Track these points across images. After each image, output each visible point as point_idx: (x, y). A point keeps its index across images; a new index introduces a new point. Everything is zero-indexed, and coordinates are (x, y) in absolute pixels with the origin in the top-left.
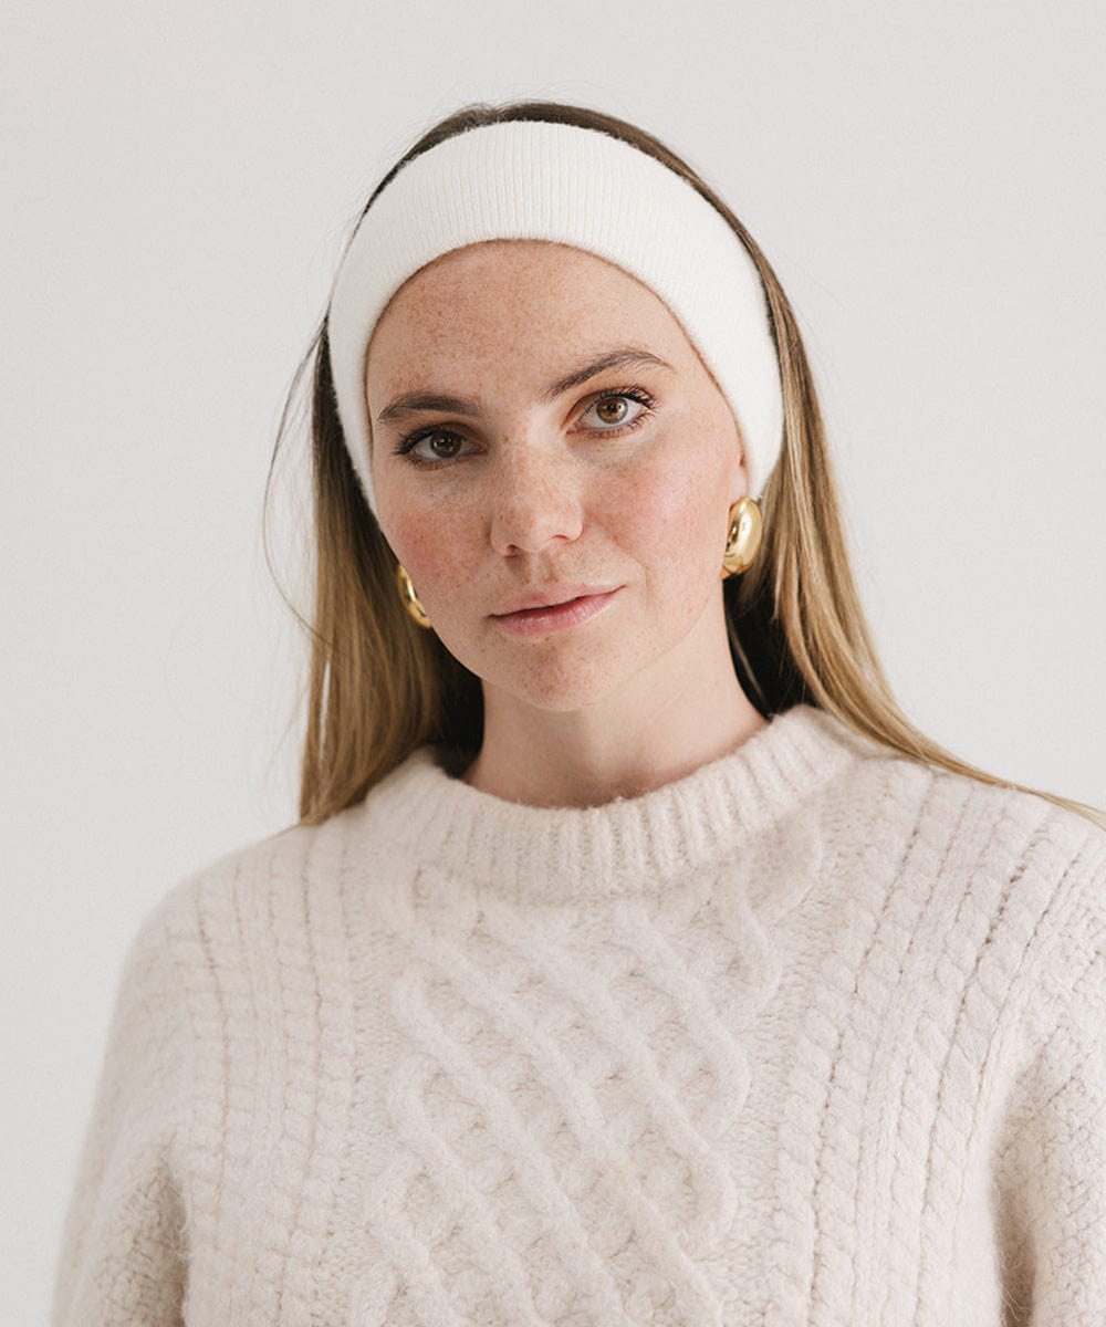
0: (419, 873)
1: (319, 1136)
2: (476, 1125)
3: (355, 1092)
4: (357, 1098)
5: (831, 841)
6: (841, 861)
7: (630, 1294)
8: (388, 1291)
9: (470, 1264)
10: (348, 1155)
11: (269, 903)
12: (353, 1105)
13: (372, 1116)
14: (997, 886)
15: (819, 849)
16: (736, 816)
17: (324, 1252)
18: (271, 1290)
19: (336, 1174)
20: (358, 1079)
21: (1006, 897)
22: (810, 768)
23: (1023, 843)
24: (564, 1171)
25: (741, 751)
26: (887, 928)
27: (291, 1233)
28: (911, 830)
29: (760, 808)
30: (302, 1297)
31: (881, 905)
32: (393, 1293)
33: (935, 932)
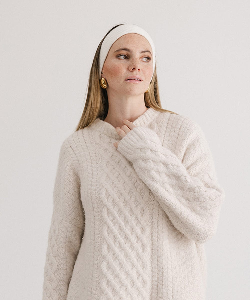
0: (100, 134)
1: (93, 173)
2: (114, 168)
3: (97, 166)
4: (97, 167)
5: (157, 125)
6: (159, 128)
7: (137, 189)
8: (105, 192)
9: (116, 187)
10: (97, 175)
11: (79, 140)
12: (97, 168)
13: (100, 169)
14: (178, 130)
15: (156, 126)
16: (144, 123)
17: (96, 188)
18: (90, 194)
19: (96, 178)
20: (97, 164)
21: (179, 131)
22: (153, 115)
23: (181, 123)
24: (126, 173)
25: (144, 114)
26: (165, 137)
27: (91, 187)
28: (167, 123)
29: (147, 121)
30: (94, 195)
31: (164, 134)
32: (106, 192)
33: (171, 137)
